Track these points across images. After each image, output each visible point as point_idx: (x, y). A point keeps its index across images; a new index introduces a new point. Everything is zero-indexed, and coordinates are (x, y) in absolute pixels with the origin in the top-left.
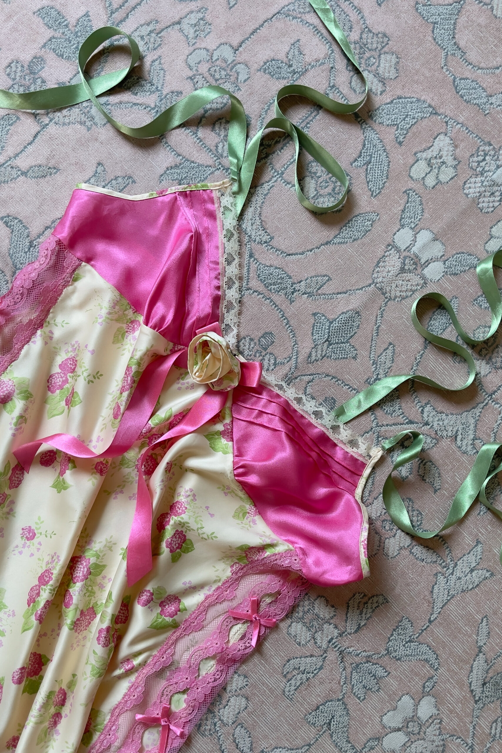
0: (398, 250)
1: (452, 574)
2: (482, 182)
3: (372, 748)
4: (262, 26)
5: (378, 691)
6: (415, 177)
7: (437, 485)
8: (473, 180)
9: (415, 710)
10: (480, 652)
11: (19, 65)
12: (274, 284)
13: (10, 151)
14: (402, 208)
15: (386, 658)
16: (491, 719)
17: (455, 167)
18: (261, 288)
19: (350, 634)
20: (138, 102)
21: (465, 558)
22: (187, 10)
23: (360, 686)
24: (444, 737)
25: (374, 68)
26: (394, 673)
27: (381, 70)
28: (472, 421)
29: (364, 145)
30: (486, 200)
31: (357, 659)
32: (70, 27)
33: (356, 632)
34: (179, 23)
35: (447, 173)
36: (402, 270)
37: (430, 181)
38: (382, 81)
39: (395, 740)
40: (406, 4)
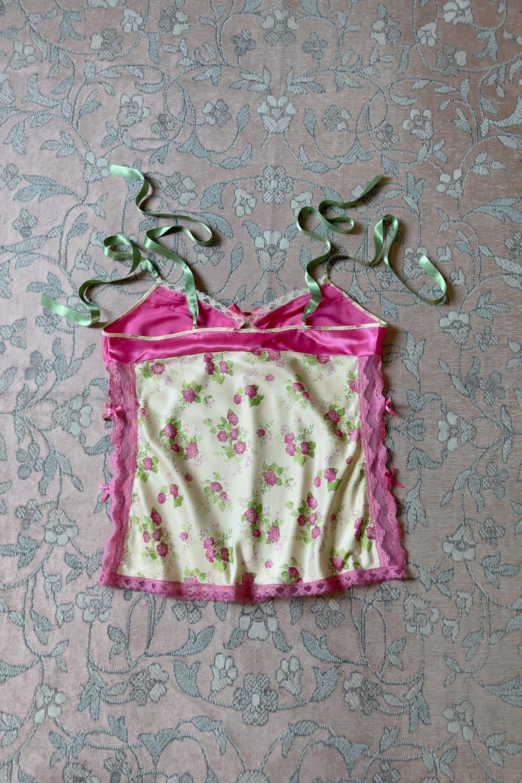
0: (262, 249)
1: (409, 355)
2: (269, 193)
3: (446, 456)
4: (124, 214)
5: (425, 430)
6: (241, 215)
8: (265, 195)
9: (449, 424)
10: (451, 375)
11: (40, 318)
13: (69, 355)
14: (247, 232)
15: (416, 414)
16: (482, 398)
17: (253, 197)
21: (408, 344)
22: (88, 235)
23: (416, 435)
24: (470, 423)
25: (184, 189)
26: (425, 417)
27: (188, 188)
28: (357, 288)
30: (278, 198)
31: (405, 425)
34: (90, 243)
35: (252, 203)
36: (271, 255)
37: (249, 211)
38: (192, 191)
39: (453, 444)
40: (173, 153)
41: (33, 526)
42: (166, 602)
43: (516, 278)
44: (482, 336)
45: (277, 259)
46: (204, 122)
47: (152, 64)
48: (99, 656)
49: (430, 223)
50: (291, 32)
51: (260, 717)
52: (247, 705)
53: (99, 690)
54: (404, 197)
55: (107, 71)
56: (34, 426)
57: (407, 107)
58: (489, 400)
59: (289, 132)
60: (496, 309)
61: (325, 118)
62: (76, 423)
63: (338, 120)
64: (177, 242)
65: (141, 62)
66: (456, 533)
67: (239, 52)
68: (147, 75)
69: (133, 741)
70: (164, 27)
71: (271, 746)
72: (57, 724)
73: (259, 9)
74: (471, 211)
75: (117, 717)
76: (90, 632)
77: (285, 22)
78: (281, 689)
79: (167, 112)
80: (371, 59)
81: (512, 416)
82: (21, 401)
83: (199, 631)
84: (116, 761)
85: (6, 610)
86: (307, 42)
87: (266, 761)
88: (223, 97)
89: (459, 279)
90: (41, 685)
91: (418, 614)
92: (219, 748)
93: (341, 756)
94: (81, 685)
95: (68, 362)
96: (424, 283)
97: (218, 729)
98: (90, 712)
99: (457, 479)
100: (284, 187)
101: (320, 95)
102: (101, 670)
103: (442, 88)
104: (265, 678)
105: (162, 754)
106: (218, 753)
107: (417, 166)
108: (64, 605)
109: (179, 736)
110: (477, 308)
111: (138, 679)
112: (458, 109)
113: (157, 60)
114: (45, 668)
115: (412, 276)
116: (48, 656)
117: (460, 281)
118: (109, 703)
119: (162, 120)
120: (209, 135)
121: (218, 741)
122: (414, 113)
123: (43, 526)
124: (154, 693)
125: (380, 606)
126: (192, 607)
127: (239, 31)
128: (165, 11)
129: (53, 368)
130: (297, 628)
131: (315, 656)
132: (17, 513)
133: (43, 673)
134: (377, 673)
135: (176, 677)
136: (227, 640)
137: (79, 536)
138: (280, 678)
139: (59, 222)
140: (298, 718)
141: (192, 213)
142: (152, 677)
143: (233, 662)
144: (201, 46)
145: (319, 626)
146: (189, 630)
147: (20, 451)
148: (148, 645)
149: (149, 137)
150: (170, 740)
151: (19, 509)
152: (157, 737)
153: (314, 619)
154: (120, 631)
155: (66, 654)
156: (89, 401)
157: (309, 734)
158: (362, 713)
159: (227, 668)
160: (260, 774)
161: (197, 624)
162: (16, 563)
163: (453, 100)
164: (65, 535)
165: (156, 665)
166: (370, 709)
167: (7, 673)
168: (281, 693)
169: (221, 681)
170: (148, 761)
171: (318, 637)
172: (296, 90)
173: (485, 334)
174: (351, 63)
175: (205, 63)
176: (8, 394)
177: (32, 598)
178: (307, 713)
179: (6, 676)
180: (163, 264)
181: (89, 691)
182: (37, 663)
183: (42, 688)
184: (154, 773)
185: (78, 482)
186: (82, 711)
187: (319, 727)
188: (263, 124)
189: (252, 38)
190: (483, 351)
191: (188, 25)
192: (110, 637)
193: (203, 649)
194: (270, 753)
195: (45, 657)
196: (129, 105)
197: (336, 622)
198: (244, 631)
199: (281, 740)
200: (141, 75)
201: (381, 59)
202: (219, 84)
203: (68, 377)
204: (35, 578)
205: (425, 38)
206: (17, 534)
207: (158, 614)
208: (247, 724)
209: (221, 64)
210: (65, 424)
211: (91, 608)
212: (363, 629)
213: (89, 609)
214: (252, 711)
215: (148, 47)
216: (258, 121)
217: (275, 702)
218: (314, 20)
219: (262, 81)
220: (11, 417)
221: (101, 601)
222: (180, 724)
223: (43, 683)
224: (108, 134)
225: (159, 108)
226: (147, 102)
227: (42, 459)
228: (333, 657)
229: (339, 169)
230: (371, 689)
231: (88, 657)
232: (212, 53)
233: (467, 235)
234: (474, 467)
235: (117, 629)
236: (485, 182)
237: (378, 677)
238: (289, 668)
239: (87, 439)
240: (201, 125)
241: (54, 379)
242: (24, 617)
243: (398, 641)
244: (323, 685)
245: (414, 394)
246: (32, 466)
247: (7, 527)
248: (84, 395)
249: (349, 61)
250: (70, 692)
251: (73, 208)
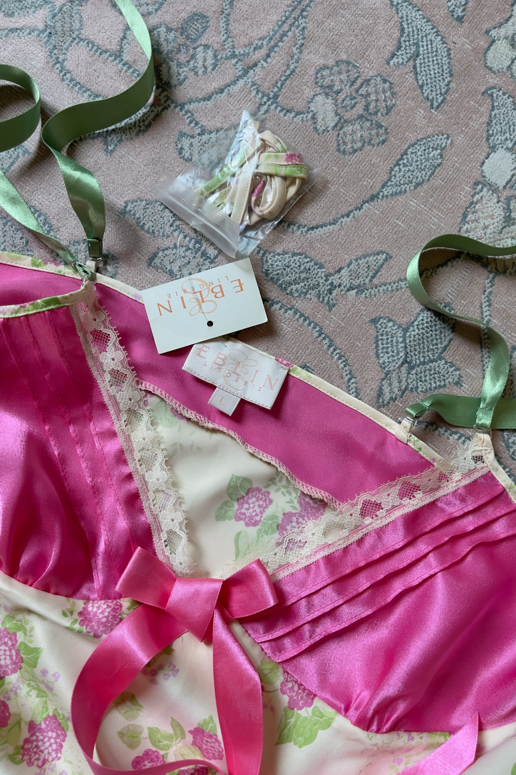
0: (494, 189)
6: (495, 66)
12: (295, 282)
14: (485, 119)
20: (16, 25)
29: (402, 30)
36: (509, 220)
64: (286, 27)
180: (210, 61)
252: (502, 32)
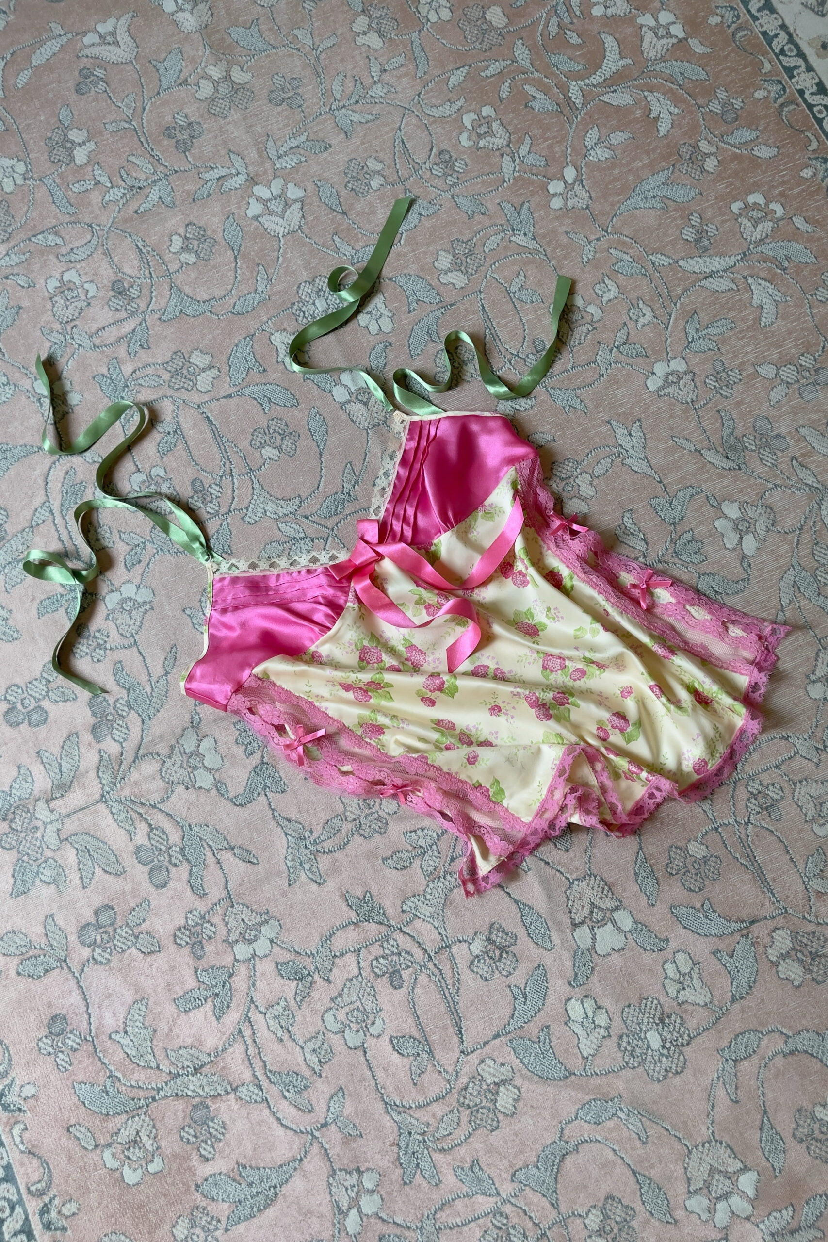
0: (349, 402)
1: (627, 451)
3: (750, 565)
5: (702, 543)
7: (550, 438)
9: (730, 519)
10: (700, 452)
12: (337, 507)
13: (144, 678)
14: (316, 387)
15: (678, 528)
16: (758, 462)
18: (336, 519)
19: (647, 549)
21: (618, 437)
23: (693, 556)
24: (760, 504)
26: (692, 526)
27: (202, 366)
29: (255, 399)
32: (64, 593)
33: (647, 544)
36: (366, 404)
38: (210, 367)
39: (749, 544)
40: (157, 328)
41: (209, 948)
42: (456, 964)
43: (722, 277)
44: (716, 377)
45: (377, 406)
46: (180, 265)
47: (67, 219)
48: (397, 1088)
49: (565, 257)
50: (243, 86)
51: (672, 1062)
52: (646, 1054)
53: (421, 1138)
54: (513, 239)
55: (7, 258)
56: (142, 803)
57: (455, 116)
58: (768, 460)
59: (306, 223)
60: (717, 331)
61: (349, 182)
62: (201, 770)
63: (368, 176)
64: (222, 447)
65: (50, 222)
66: (816, 665)
67: (184, 147)
68: (67, 237)
69: (507, 1189)
70: (59, 160)
71: (709, 1096)
72: (383, 1220)
73: (182, 77)
74: (615, 215)
75: (467, 1165)
76: (367, 1060)
77: (227, 77)
78: (683, 1006)
79: (121, 274)
80: (373, 74)
81: (813, 467)
82: (105, 776)
83: (524, 981)
84: (497, 1231)
85: (229, 1090)
86: (272, 91)
87: (713, 1122)
88: (191, 218)
89: (644, 315)
90: (333, 1174)
91: (821, 804)
92: (637, 1137)
93: (815, 1060)
94: (391, 1145)
95: (149, 690)
96: (599, 342)
97: (621, 1109)
98: (424, 1177)
99: (780, 590)
100: (337, 302)
101: (325, 155)
102: (411, 1107)
103: (490, 69)
104: (652, 1003)
105: (559, 1186)
106: (638, 1144)
107: (509, 188)
108: (310, 1040)
109: (570, 1147)
110: (690, 343)
111: (471, 1094)
112: (527, 87)
113: (71, 210)
114: (327, 1146)
115: (577, 341)
116: (322, 1126)
117: (646, 316)
118: (445, 1150)
119: (119, 289)
120: (196, 278)
121: (631, 1127)
122: (468, 119)
123: (224, 941)
124: (503, 1103)
125: (764, 820)
126: (497, 953)
127: (169, 118)
128: (50, 139)
129: (130, 708)
130: (661, 909)
131: (706, 936)
132: (178, 941)
133: (328, 1155)
134: (807, 915)
135: (524, 1064)
136: (570, 975)
137: (283, 930)
138: (672, 991)
139: (40, 498)
140: (728, 1036)
141: (224, 397)
142: (489, 1081)
143: (596, 1002)
144: (125, 164)
145: (691, 890)
146: (509, 987)
147: (138, 849)
148: (461, 1038)
149: (112, 321)
150: (560, 1161)
151: (178, 933)
152: (539, 1164)
153: (679, 884)
154: (411, 1037)
155: (348, 1110)
156: (204, 729)
157: (754, 1052)
158: (814, 984)
159: (590, 1014)
160: (713, 1143)
161: (516, 973)
162: (211, 1013)
163: (514, 78)
164: (262, 938)
165: (487, 1061)
166: (821, 972)
167: (274, 1182)
168: (686, 1011)
169: (592, 1038)
170: (543, 1208)
171: (698, 906)
172: (288, 162)
173: (718, 373)
174: (348, 92)
175: (142, 184)
176: (82, 775)
177: (259, 1053)
178: (735, 1022)
179: (275, 1187)
180: (217, 488)
181: (407, 1147)
182: (311, 1144)
183: (337, 1177)
184: (560, 1221)
185: (245, 854)
186: (411, 1182)
187: (762, 1033)
188: (266, 229)
189: (192, 119)
190: (727, 397)
191: (93, 143)
192: (400, 1054)
193: (543, 1005)
194: (713, 1106)
195: (318, 1130)
196: (62, 290)
197: (713, 873)
198: (588, 950)
199: (719, 1080)
200: (59, 241)
201: (386, 67)
202: (177, 203)
203: (158, 711)
204: (250, 1022)
205: (433, 12)
206: (192, 971)
207: (454, 986)
208: (659, 1081)
209: (166, 175)
210: (187, 779)
211: (351, 1025)
212: (756, 864)
213: (350, 1028)
214: (656, 1058)
215: (50, 198)
216: (256, 228)
217: (682, 1029)
218: (267, 56)
219: (234, 171)
220: (101, 807)
221: (361, 1008)
222: (562, 1129)
223: (334, 1171)
224: (50, 344)
225: (107, 274)
226: (86, 274)
227: (176, 846)
228: (734, 924)
229: (402, 242)
230: (809, 943)
231: (382, 1097)
232: (146, 165)
233: (625, 250)
234: (794, 562)
235: (404, 1037)
236: (613, 166)
237: (810, 922)
238: (679, 972)
239: (229, 785)
240: (178, 271)
241: (139, 723)
242: (260, 1087)
243: (812, 856)
244: (738, 971)
245: (662, 501)
246: (166, 863)
247: (172, 968)
248: (195, 726)
249: (343, 91)
250: (381, 1164)
251: (50, 470)
252: (281, 356)
